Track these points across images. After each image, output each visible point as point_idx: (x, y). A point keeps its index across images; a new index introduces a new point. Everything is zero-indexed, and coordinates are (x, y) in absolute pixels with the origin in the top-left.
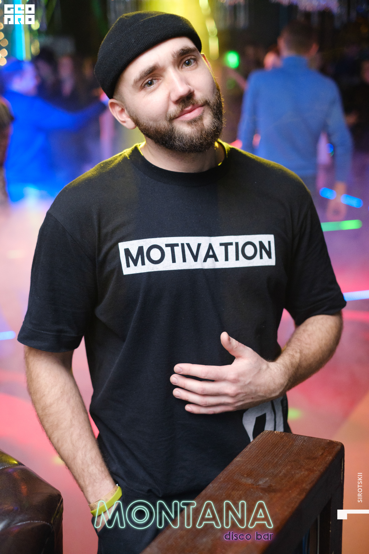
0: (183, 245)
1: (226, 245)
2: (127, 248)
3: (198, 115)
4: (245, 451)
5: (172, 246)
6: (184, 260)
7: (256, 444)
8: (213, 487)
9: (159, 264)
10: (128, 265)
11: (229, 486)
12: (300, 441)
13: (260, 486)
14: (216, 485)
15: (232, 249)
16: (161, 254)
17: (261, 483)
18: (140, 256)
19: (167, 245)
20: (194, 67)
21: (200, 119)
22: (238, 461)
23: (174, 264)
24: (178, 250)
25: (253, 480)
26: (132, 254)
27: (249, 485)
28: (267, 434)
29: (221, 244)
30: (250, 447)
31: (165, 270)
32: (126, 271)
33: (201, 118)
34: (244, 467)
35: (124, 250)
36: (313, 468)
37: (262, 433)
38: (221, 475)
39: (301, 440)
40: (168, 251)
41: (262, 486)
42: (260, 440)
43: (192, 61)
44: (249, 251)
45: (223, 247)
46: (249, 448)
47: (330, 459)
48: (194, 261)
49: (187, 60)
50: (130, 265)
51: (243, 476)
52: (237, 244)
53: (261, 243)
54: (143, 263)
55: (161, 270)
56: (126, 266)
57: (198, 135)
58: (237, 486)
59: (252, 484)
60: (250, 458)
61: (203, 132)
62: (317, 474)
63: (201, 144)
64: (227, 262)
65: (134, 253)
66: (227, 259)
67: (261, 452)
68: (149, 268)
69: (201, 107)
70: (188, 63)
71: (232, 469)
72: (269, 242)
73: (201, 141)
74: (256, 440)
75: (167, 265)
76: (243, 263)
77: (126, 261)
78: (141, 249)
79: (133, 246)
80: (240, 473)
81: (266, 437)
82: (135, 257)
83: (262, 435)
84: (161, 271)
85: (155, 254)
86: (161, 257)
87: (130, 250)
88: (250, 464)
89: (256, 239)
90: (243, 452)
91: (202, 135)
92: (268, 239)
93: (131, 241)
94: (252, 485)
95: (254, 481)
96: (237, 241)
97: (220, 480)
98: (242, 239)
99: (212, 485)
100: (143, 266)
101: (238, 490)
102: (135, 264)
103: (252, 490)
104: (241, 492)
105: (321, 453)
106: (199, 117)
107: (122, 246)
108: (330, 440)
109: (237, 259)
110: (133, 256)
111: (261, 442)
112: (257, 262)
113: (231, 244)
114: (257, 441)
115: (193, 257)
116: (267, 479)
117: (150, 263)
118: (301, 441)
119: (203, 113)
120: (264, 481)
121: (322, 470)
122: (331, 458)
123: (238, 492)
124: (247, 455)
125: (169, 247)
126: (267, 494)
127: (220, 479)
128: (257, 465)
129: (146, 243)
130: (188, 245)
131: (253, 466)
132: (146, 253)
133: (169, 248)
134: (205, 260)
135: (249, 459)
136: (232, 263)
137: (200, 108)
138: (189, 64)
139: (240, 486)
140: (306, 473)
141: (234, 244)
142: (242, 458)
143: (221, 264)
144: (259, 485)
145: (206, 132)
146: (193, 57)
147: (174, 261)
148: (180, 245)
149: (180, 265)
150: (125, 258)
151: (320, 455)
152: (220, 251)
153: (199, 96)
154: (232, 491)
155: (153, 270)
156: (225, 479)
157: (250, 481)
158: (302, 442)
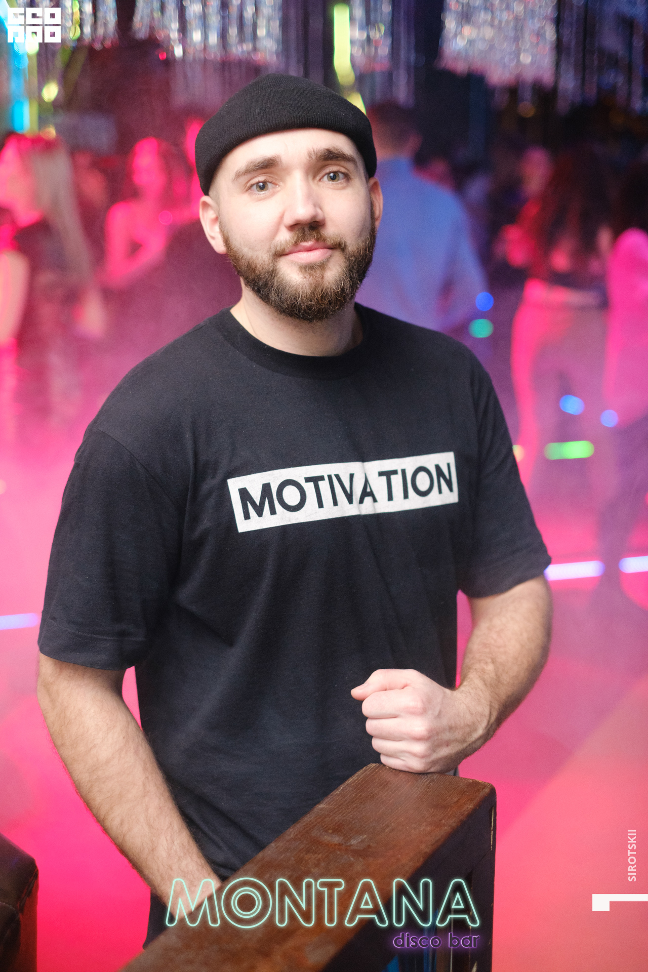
0: (330, 477)
1: (388, 474)
2: (244, 487)
3: (320, 259)
4: (335, 794)
5: (315, 480)
6: (335, 503)
7: (353, 783)
8: (277, 847)
9: (298, 512)
10: (247, 516)
11: (302, 846)
12: (425, 781)
13: (352, 848)
14: (282, 844)
15: (397, 480)
16: (301, 495)
17: (354, 842)
18: (267, 500)
19: (308, 480)
20: (340, 186)
21: (320, 266)
22: (322, 809)
23: (321, 509)
24: (324, 486)
25: (342, 838)
26: (253, 496)
27: (335, 845)
28: (373, 768)
29: (381, 474)
30: (343, 788)
31: (308, 521)
32: (243, 526)
33: (322, 266)
34: (331, 818)
35: (238, 491)
36: (440, 821)
37: (364, 768)
38: (291, 830)
39: (426, 779)
40: (309, 488)
41: (355, 848)
42: (361, 779)
43: (341, 176)
44: (423, 481)
45: (384, 478)
46: (342, 790)
47: (471, 808)
48: (348, 503)
49: (333, 172)
50: (251, 515)
51: (327, 831)
52: (404, 472)
53: (438, 468)
54: (273, 511)
55: (302, 521)
56: (244, 518)
57: (308, 291)
58: (314, 847)
59: (339, 843)
60: (342, 804)
61: (317, 290)
62: (446, 830)
63: (309, 308)
64: (391, 502)
65: (256, 495)
66: (390, 498)
67: (361, 796)
68: (282, 518)
69: (328, 250)
70: (333, 176)
71: (311, 821)
72: (449, 465)
73: (310, 303)
74: (354, 778)
75: (310, 513)
76: (415, 503)
77: (243, 510)
78: (266, 488)
79: (253, 483)
80: (323, 827)
81: (372, 773)
82: (258, 502)
83: (366, 771)
84: (303, 523)
85: (291, 496)
86: (301, 500)
87: (249, 490)
88: (340, 813)
89: (430, 460)
90: (331, 795)
91: (314, 294)
92: (446, 459)
93: (249, 476)
94: (340, 845)
95: (344, 839)
96: (403, 468)
97: (290, 838)
98: (409, 464)
99: (275, 845)
100: (272, 516)
101: (316, 853)
102: (260, 513)
103: (338, 852)
104: (320, 855)
105: (455, 800)
106: (321, 263)
107: (234, 485)
108: (473, 780)
109: (406, 496)
110: (255, 500)
111: (362, 781)
112: (435, 500)
113: (395, 472)
114: (356, 780)
115: (346, 496)
116: (365, 836)
117: (285, 510)
118: (427, 781)
119: (329, 258)
120: (360, 840)
121: (454, 825)
122: (471, 806)
123: (316, 855)
124: (337, 800)
125: (311, 481)
126: (361, 859)
127: (289, 835)
128: (351, 816)
129: (274, 477)
130: (337, 476)
131: (344, 817)
132: (276, 494)
133: (311, 484)
134: (361, 501)
135: (340, 806)
136: (399, 505)
137: (326, 250)
138: (336, 178)
139: (320, 847)
140: (429, 829)
141: (400, 472)
142: (329, 804)
143: (384, 506)
144: (351, 845)
145: (322, 290)
146: (343, 170)
147: (321, 505)
148: (326, 478)
149: (329, 512)
150: (241, 504)
151: (455, 803)
152: (379, 486)
153: (331, 231)
154: (306, 854)
155: (290, 521)
156: (296, 835)
157: (336, 839)
158: (429, 781)
